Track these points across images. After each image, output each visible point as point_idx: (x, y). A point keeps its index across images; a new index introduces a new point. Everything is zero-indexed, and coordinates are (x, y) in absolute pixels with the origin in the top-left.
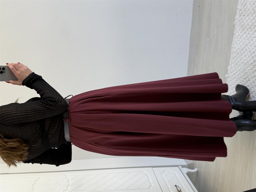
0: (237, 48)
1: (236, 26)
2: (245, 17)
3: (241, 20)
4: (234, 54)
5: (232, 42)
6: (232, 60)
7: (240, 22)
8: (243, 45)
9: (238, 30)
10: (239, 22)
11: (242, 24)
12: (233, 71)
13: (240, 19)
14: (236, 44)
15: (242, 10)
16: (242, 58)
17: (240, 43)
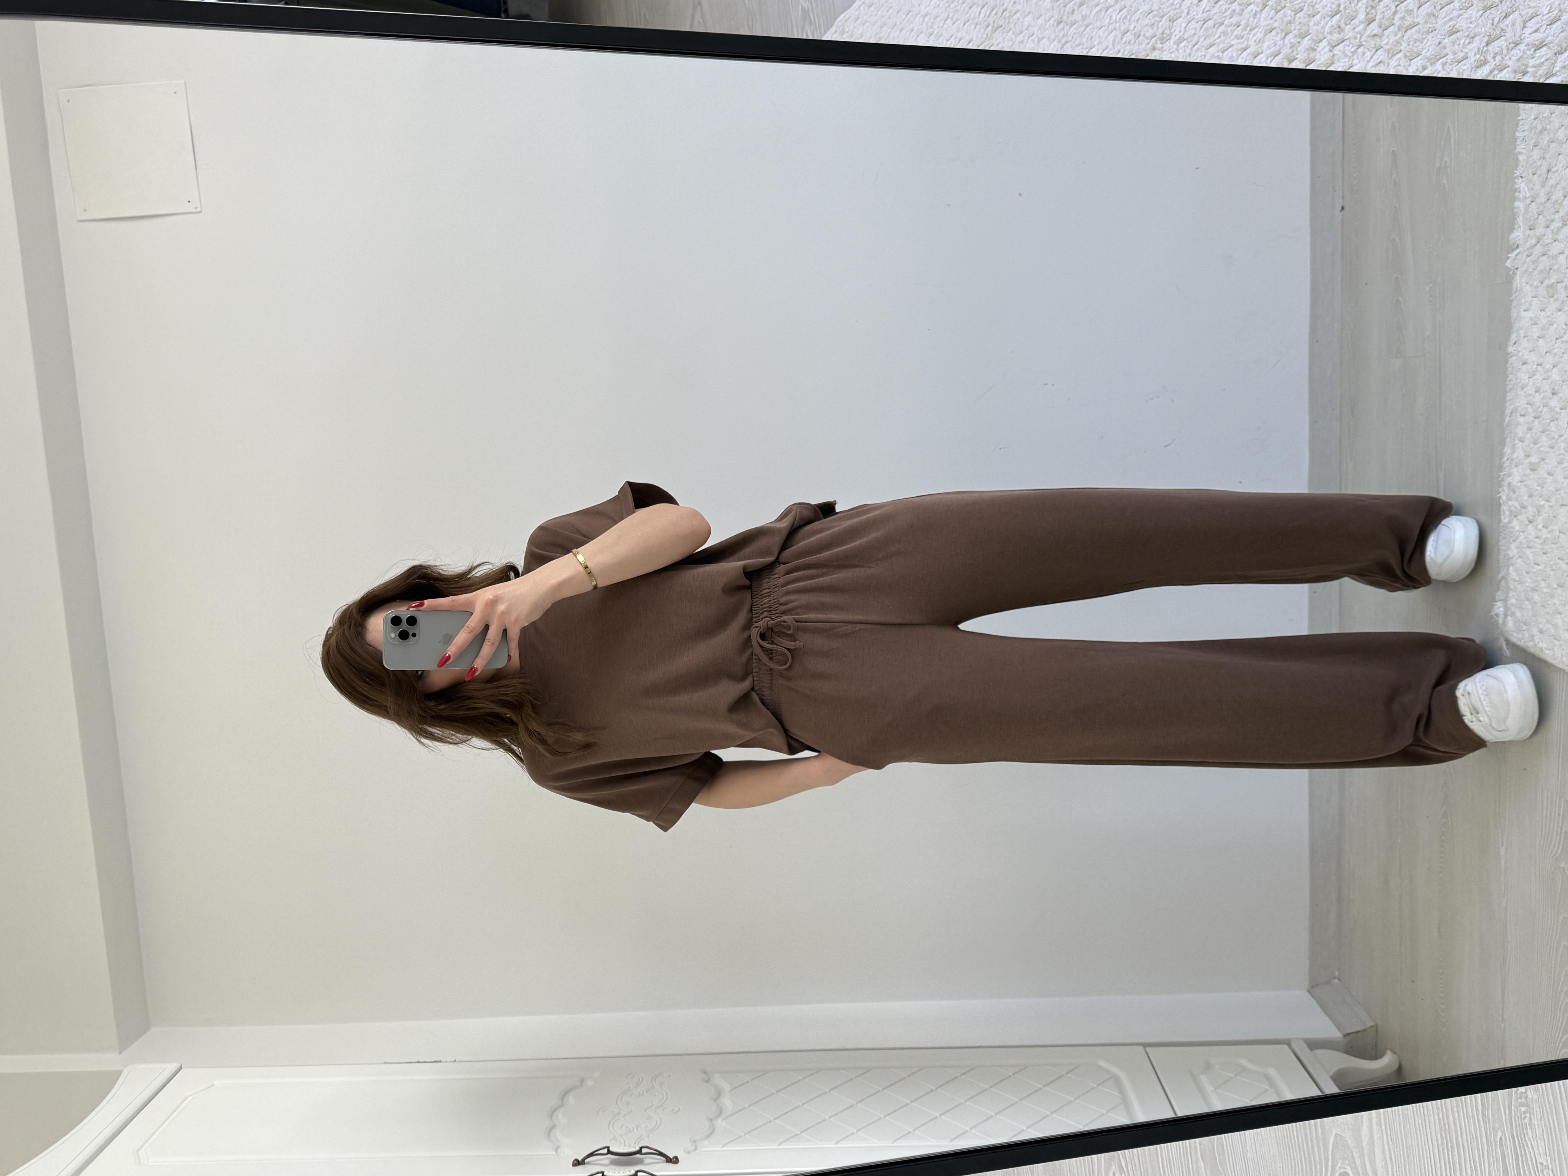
0: (1530, 390)
1: (1519, 281)
2: (1553, 231)
3: (1535, 245)
4: (1521, 420)
5: (1507, 362)
6: (1514, 452)
7: (1532, 258)
8: (1555, 370)
9: (1530, 299)
10: (1528, 256)
11: (1541, 267)
12: (1524, 507)
13: (1533, 241)
14: (1524, 368)
15: (1537, 200)
16: (1557, 437)
17: (1542, 359)
